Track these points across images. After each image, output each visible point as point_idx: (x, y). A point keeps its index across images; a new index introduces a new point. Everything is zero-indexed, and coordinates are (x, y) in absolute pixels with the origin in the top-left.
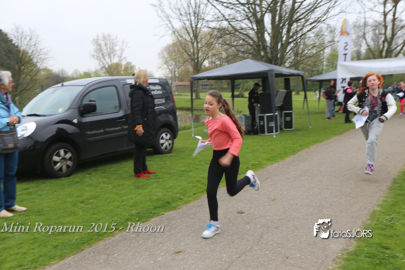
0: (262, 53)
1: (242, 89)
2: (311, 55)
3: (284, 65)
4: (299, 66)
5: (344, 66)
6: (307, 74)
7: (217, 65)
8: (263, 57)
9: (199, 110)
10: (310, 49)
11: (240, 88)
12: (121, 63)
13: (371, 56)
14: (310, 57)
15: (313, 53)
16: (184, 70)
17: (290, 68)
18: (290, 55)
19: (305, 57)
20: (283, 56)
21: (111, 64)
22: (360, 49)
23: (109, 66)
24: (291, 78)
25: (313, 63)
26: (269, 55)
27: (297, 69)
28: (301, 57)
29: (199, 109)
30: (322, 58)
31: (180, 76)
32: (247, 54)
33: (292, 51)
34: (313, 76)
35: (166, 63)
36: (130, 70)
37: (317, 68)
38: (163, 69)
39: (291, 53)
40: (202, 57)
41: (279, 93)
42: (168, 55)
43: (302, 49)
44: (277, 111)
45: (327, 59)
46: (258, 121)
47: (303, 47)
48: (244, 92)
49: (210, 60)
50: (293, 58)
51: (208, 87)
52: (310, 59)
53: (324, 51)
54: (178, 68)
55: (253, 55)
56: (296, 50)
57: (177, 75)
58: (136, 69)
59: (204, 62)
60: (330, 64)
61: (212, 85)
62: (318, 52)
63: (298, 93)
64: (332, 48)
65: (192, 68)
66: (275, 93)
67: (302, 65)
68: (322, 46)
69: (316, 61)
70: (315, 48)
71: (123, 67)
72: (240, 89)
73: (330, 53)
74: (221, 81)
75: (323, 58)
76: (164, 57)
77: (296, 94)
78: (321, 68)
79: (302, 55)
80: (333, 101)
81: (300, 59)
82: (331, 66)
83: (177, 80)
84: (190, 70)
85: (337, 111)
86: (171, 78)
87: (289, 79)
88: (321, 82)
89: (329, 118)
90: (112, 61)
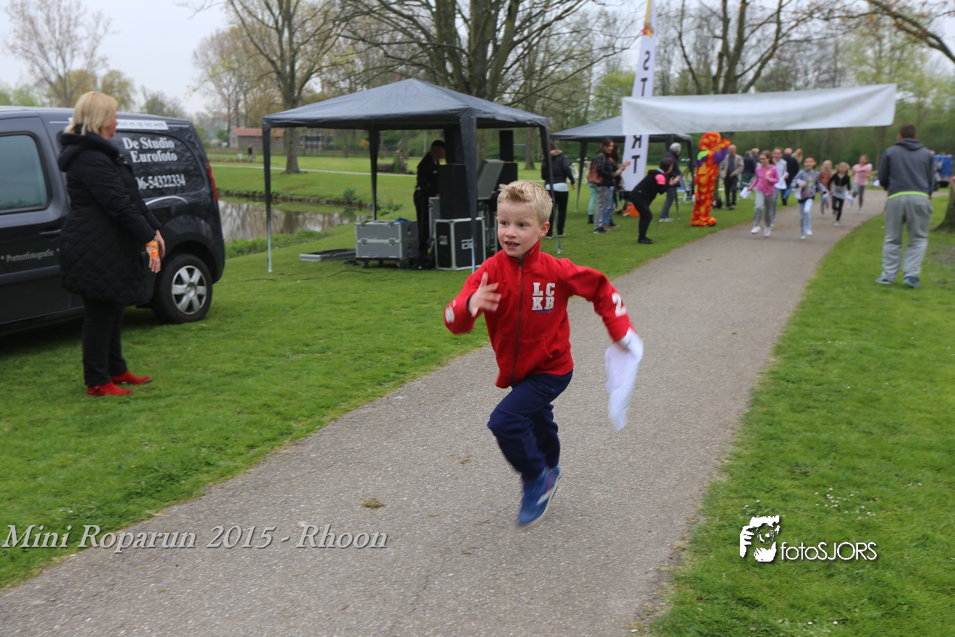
0: (449, 67)
1: (402, 151)
2: (563, 78)
3: (501, 99)
4: (536, 100)
5: (636, 107)
6: (551, 120)
7: (341, 89)
8: (451, 75)
9: (296, 200)
10: (560, 63)
11: (396, 149)
12: (94, 72)
13: (691, 86)
14: (559, 81)
15: (566, 74)
16: (260, 98)
17: (514, 107)
18: (514, 74)
19: (548, 81)
20: (497, 78)
21: (66, 74)
22: (669, 69)
23: (59, 77)
24: (515, 130)
25: (566, 96)
26: (466, 73)
27: (530, 108)
28: (540, 80)
29: (294, 197)
30: (586, 85)
31: (251, 115)
32: (415, 68)
33: (520, 66)
34: (565, 126)
35: (214, 77)
36: (119, 92)
37: (574, 109)
38: (207, 93)
39: (517, 69)
40: (304, 69)
41: (486, 167)
42: (218, 58)
43: (543, 62)
44: (482, 212)
45: (599, 88)
46: (435, 236)
47: (544, 58)
48: (406, 158)
49: (324, 76)
50: (522, 82)
51: (320, 143)
52: (561, 86)
53: (590, 71)
54: (245, 94)
55: (426, 71)
56: (529, 62)
57: (243, 111)
58: (134, 91)
59: (309, 82)
60: (604, 100)
61: (330, 139)
62: (578, 71)
63: (531, 166)
64: (608, 64)
65: (279, 93)
66: (478, 166)
67: (542, 99)
68: (588, 58)
69: (574, 92)
70: (573, 61)
71: (99, 84)
72: (398, 151)
73: (605, 76)
74: (352, 130)
75: (589, 87)
76: (209, 64)
77: (526, 169)
78: (584, 110)
79: (543, 77)
80: (612, 188)
81: (538, 85)
82: (606, 104)
83: (242, 122)
84: (277, 98)
85: (620, 213)
86: (228, 118)
87: (511, 132)
88: (585, 142)
89: (601, 230)
90: (68, 65)
